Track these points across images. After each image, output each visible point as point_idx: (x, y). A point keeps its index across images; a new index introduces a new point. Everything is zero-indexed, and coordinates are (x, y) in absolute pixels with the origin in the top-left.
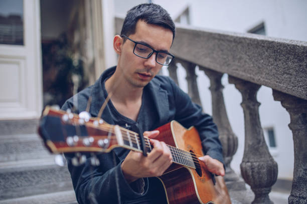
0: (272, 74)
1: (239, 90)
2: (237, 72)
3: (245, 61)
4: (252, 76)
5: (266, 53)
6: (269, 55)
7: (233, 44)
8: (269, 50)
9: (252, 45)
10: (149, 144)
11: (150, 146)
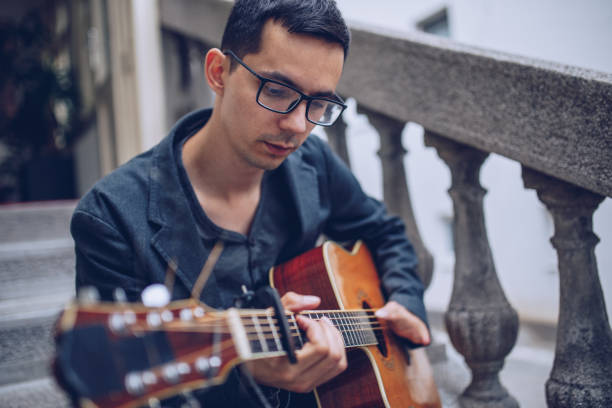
0: (524, 134)
1: (447, 161)
2: (445, 124)
3: (466, 104)
4: (479, 135)
5: (513, 90)
6: (520, 94)
7: (439, 65)
8: (519, 85)
9: (481, 70)
10: (296, 327)
11: (298, 334)
